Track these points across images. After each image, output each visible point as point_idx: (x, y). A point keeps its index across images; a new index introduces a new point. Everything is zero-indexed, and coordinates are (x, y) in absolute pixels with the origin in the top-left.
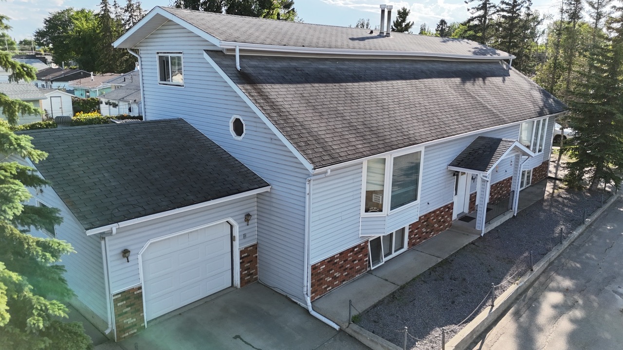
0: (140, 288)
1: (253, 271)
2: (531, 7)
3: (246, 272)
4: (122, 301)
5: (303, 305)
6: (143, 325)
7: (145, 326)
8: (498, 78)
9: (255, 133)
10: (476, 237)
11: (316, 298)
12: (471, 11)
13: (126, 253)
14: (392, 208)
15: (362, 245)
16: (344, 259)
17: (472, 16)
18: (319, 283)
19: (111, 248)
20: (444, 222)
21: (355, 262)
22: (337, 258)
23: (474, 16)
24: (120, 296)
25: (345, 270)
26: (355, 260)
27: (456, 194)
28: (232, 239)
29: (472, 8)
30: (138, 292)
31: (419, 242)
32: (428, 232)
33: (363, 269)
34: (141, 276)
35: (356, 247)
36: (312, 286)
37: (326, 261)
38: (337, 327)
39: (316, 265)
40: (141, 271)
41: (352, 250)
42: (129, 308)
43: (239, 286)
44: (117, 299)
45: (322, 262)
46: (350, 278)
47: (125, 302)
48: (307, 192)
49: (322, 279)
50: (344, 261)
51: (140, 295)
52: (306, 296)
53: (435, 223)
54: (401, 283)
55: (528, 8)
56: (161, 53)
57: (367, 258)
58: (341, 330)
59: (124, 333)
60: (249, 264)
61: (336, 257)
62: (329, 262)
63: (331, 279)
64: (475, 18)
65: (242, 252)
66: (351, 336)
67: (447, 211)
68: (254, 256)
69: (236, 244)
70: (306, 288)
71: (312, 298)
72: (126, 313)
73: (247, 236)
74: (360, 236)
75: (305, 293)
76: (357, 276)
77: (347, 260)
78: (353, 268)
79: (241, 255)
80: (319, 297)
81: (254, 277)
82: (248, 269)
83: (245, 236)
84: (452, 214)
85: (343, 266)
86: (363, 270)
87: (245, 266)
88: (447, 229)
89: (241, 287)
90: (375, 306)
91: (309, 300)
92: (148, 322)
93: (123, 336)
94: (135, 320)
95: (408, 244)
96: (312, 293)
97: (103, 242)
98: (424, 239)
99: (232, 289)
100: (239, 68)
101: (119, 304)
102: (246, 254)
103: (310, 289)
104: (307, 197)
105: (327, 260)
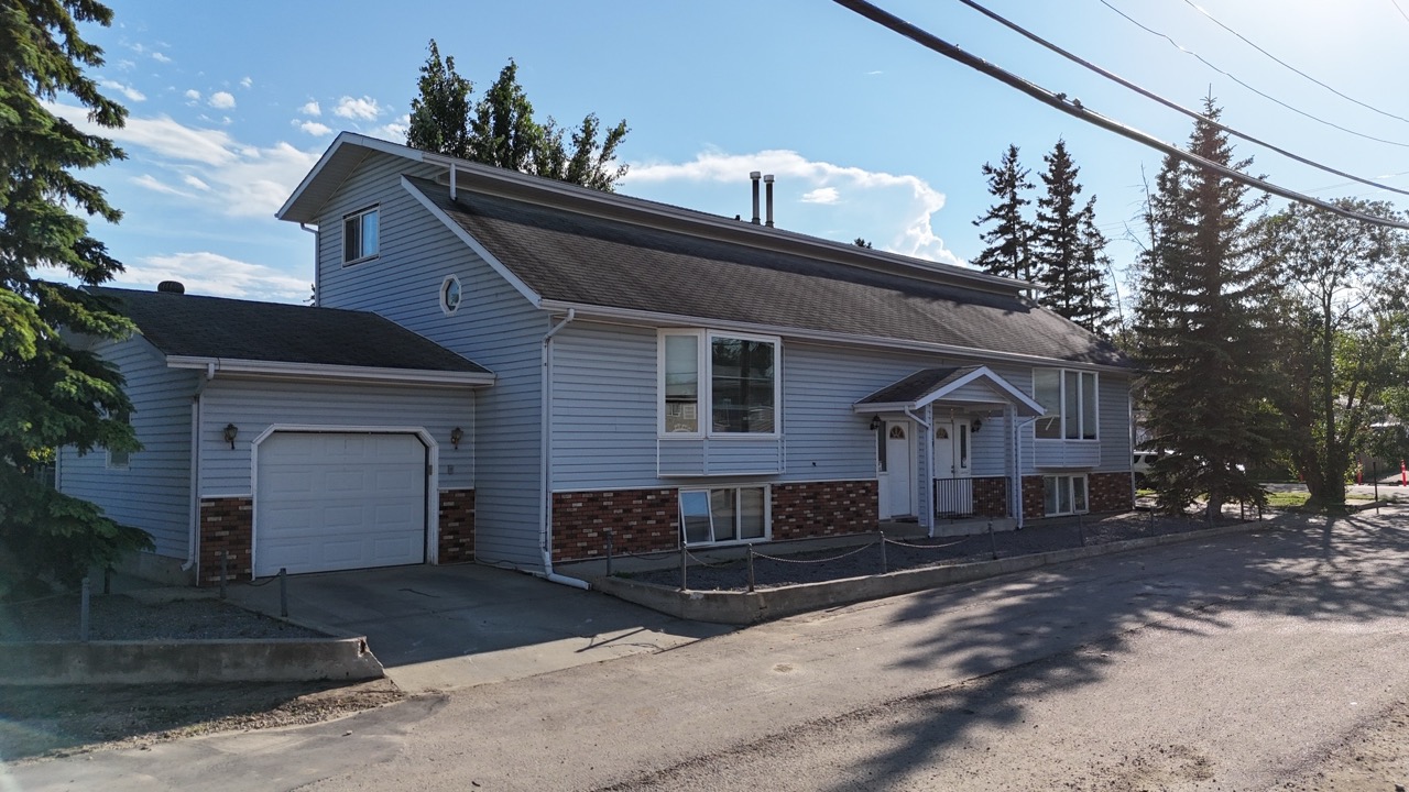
0: (249, 502)
1: (464, 540)
2: (1093, 221)
3: (451, 537)
4: (217, 515)
5: (539, 573)
6: (247, 571)
7: (251, 574)
8: (998, 310)
9: (476, 295)
10: (919, 537)
11: (563, 560)
12: (987, 239)
13: (230, 429)
14: (717, 428)
15: (663, 493)
16: (625, 507)
17: (989, 246)
18: (569, 532)
19: (208, 416)
20: (859, 514)
21: (649, 522)
22: (608, 499)
23: (994, 246)
24: (213, 504)
25: (628, 529)
26: (649, 518)
27: (884, 469)
28: (428, 470)
29: (989, 234)
30: (246, 508)
31: (797, 535)
32: (818, 522)
33: (668, 541)
34: (254, 482)
35: (650, 492)
36: (554, 533)
37: (584, 495)
38: (585, 585)
39: (563, 497)
40: (254, 474)
41: (640, 494)
42: (227, 533)
43: (436, 562)
44: (207, 508)
45: (577, 496)
46: (638, 548)
47: (220, 519)
48: (544, 360)
49: (575, 527)
50: (625, 511)
51: (249, 515)
52: (543, 550)
53: (837, 508)
55: (1089, 225)
56: (349, 215)
57: (678, 524)
58: (591, 587)
59: (214, 575)
60: (457, 524)
61: (605, 495)
62: (590, 500)
63: (596, 534)
64: (997, 249)
65: (444, 497)
66: (607, 594)
67: (863, 494)
68: (468, 511)
69: (434, 479)
70: (543, 536)
71: (554, 557)
72: (220, 538)
73: (455, 470)
74: (659, 475)
75: (542, 545)
76: (654, 551)
77: (629, 511)
78: (645, 531)
79: (441, 502)
80: (569, 559)
81: (467, 552)
82: (454, 532)
83: (450, 470)
84: (877, 504)
85: (621, 520)
86: (669, 545)
87: (450, 525)
88: (868, 531)
89: (439, 562)
91: (547, 556)
92: (258, 578)
93: (211, 580)
94: (235, 557)
95: (773, 529)
96: (555, 546)
97: (195, 406)
98: (812, 533)
99: (424, 567)
100: (454, 196)
101: (209, 519)
102: (452, 504)
103: (550, 537)
104: (544, 369)
105: (587, 496)
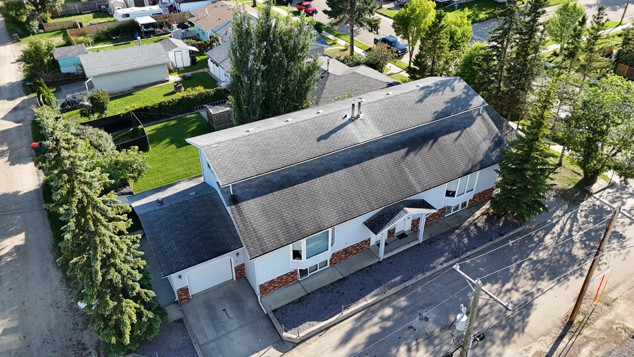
0: (187, 287)
1: (242, 274)
3: (239, 274)
4: (180, 291)
6: (189, 297)
10: (378, 260)
11: (263, 296)
13: (180, 277)
14: (307, 258)
15: (292, 271)
18: (265, 290)
22: (276, 279)
26: (288, 278)
28: (231, 262)
32: (347, 256)
33: (295, 280)
34: (188, 283)
35: (288, 273)
37: (268, 282)
38: (266, 313)
39: (262, 284)
40: (187, 281)
41: (286, 274)
42: (184, 293)
44: (178, 291)
46: (285, 285)
47: (182, 291)
49: (266, 288)
50: (281, 280)
53: (353, 250)
54: (309, 291)
57: (297, 276)
58: (267, 314)
60: (240, 271)
62: (270, 282)
63: (272, 287)
65: (235, 268)
66: (270, 318)
67: (365, 243)
68: (243, 268)
69: (233, 265)
71: (261, 296)
72: (182, 295)
74: (291, 268)
76: (290, 284)
77: (283, 279)
78: (287, 281)
80: (265, 295)
81: (243, 276)
83: (237, 261)
84: (370, 243)
85: (280, 282)
87: (238, 272)
88: (365, 251)
89: (235, 281)
90: (288, 304)
92: (192, 296)
94: (186, 296)
95: (330, 264)
96: (261, 294)
98: (344, 259)
99: (232, 280)
100: (232, 194)
102: (237, 268)
